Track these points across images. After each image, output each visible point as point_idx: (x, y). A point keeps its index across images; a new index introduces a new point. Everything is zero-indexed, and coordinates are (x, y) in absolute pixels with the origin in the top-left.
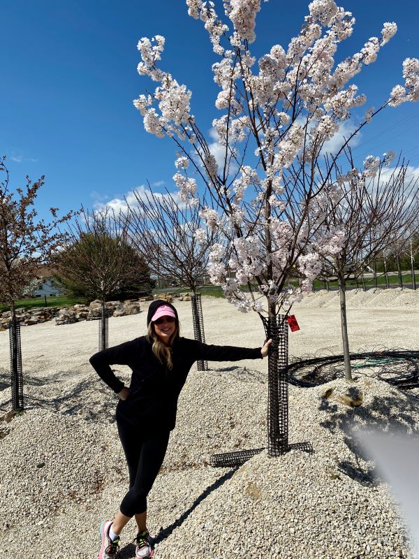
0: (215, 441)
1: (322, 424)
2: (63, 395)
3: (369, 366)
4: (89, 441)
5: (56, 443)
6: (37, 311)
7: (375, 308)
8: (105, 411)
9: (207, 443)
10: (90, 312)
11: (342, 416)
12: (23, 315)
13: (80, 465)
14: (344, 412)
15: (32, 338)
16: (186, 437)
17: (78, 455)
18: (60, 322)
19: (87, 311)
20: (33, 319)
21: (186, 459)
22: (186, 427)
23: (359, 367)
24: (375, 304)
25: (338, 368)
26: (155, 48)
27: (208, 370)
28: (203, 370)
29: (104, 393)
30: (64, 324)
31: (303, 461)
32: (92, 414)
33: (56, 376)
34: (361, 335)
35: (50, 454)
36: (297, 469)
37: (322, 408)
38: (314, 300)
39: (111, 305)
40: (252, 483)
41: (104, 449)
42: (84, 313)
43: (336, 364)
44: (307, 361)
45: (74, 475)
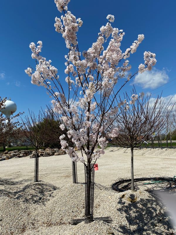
0: (75, 214)
1: (118, 210)
2: (19, 190)
3: (151, 184)
4: (23, 211)
5: (8, 211)
6: (23, 152)
7: (165, 157)
8: (32, 198)
9: (72, 214)
10: (44, 153)
11: (126, 207)
12: (17, 153)
13: (17, 221)
14: (128, 205)
15: (18, 163)
16: (64, 211)
17: (17, 216)
18: (31, 157)
19: (44, 152)
20: (21, 155)
21: (62, 221)
22: (64, 207)
23: (147, 184)
24: (166, 155)
25: (138, 184)
26: (38, 47)
27: (77, 183)
28: (76, 183)
29: (35, 190)
30: (33, 158)
31: (98, 226)
32: (26, 199)
33: (21, 181)
34: (154, 169)
35: (5, 216)
36: (94, 229)
37: (119, 203)
38: (140, 152)
39: (54, 150)
40: (75, 234)
41: (29, 214)
42: (42, 153)
43: (138, 182)
44: (126, 180)
45: (14, 225)
